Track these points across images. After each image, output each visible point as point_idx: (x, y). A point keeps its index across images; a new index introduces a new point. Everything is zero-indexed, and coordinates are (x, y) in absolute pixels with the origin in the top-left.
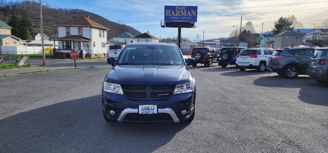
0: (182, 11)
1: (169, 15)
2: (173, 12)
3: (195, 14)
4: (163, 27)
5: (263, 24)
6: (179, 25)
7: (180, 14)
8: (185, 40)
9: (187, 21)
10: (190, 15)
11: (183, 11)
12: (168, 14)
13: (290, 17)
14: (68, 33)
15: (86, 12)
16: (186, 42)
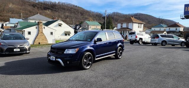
4: (183, 19)
14: (121, 26)
15: (142, 14)
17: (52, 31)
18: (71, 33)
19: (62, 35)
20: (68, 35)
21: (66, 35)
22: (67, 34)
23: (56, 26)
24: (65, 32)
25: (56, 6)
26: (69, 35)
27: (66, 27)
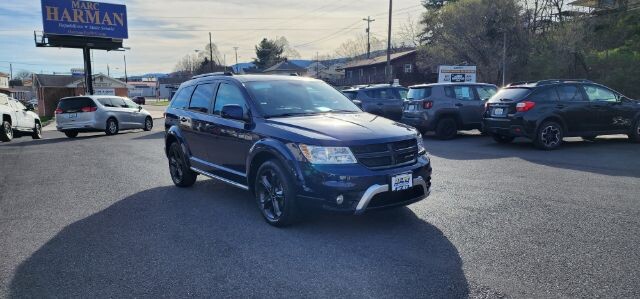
0: (88, 12)
1: (56, 18)
2: (66, 12)
3: (121, 22)
4: (39, 45)
5: (236, 49)
6: (86, 43)
7: (84, 17)
8: (101, 77)
9: (104, 36)
10: (110, 23)
11: (93, 12)
12: (53, 16)
13: (279, 38)
16: (105, 81)
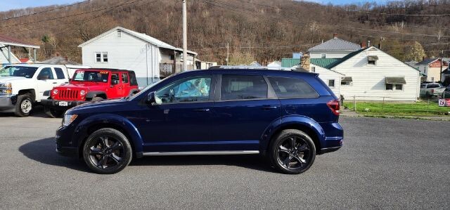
17: (332, 78)
18: (405, 83)
19: (375, 88)
20: (394, 88)
21: (389, 87)
22: (393, 84)
23: (360, 64)
24: (387, 79)
25: (422, 9)
26: (399, 87)
27: (389, 65)
